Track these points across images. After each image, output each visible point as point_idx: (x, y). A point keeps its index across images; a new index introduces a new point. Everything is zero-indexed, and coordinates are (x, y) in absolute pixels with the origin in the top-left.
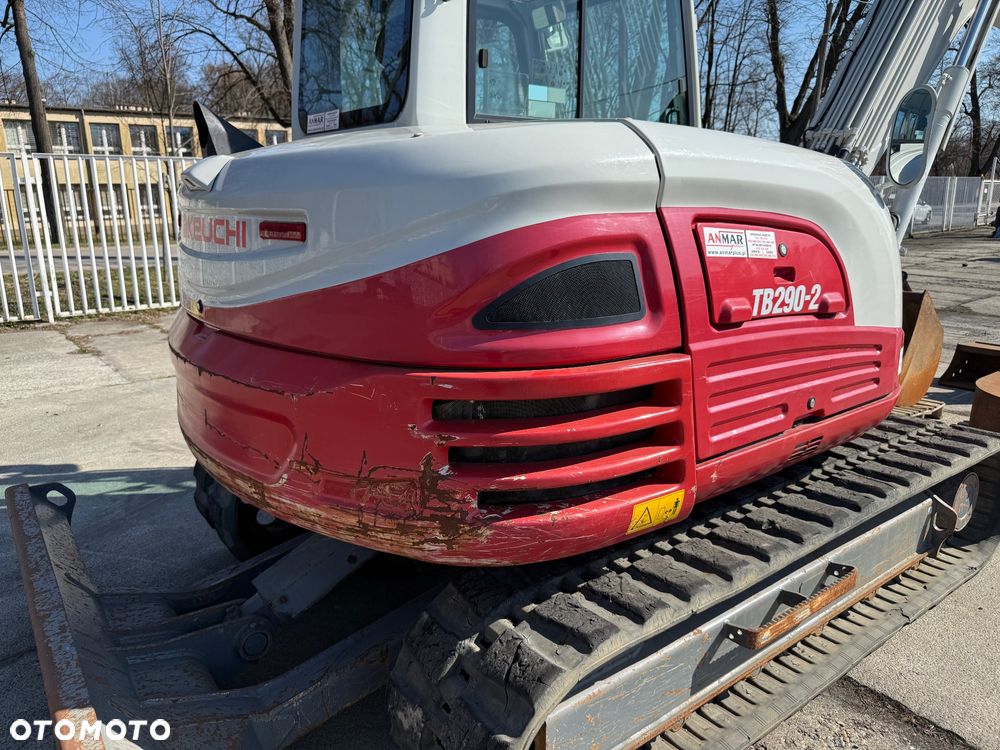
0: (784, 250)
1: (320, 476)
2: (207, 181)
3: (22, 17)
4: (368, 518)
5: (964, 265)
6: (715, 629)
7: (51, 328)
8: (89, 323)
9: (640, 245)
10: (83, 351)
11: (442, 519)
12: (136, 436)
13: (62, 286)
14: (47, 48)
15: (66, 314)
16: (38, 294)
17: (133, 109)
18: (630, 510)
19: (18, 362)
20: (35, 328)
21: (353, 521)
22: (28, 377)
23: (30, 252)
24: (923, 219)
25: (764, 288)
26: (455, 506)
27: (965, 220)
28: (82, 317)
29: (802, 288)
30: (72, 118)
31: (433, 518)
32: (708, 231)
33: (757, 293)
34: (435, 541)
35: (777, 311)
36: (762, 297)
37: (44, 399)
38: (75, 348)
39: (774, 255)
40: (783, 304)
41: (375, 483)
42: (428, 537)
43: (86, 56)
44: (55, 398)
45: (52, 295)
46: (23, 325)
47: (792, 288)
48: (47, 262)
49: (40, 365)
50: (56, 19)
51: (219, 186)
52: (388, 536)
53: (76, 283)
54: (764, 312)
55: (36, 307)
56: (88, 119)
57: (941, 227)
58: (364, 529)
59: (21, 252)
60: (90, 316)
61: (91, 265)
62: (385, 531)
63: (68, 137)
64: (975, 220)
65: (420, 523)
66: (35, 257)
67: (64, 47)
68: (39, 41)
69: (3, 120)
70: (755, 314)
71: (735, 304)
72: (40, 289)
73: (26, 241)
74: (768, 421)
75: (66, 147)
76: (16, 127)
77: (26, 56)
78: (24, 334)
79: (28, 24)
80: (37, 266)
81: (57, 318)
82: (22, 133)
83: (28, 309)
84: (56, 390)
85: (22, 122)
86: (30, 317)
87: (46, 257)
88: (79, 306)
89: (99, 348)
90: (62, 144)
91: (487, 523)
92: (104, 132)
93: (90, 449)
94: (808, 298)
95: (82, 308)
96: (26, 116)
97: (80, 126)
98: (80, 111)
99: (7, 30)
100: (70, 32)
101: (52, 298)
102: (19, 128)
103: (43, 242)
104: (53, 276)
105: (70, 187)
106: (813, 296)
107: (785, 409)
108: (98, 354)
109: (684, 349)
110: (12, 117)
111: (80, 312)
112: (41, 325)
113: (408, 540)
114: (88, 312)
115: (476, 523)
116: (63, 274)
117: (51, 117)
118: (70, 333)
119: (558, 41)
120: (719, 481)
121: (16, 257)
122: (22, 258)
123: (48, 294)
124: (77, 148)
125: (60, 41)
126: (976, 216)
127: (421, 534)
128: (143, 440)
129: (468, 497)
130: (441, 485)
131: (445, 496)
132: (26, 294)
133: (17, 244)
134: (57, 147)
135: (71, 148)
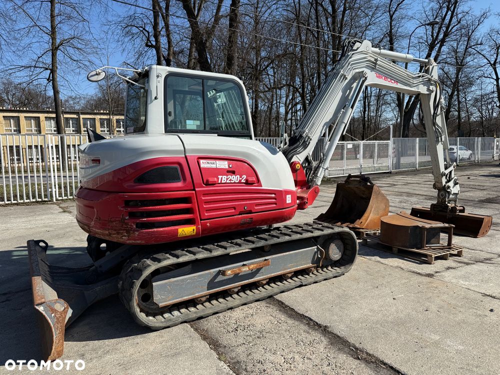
0: (231, 166)
1: (101, 221)
2: (83, 149)
3: (56, 77)
4: (110, 231)
5: (469, 178)
6: (216, 271)
7: (55, 204)
8: (69, 202)
9: (180, 164)
10: (64, 212)
11: (126, 230)
12: (76, 237)
13: (60, 188)
14: (65, 88)
15: (61, 198)
16: (50, 190)
17: (102, 111)
18: (177, 230)
19: (39, 215)
20: (48, 204)
21: (107, 232)
22: (42, 220)
23: (49, 174)
24: (468, 157)
25: (223, 175)
26: (129, 226)
27: (487, 158)
28: (67, 199)
29: (239, 176)
30: (75, 116)
31: (124, 230)
32: (201, 161)
33: (220, 177)
34: (125, 236)
35: (228, 182)
36: (222, 178)
37: (46, 227)
38: (62, 210)
39: (227, 167)
40: (231, 180)
41: (112, 222)
42: (123, 235)
43: (80, 92)
44: (50, 226)
45: (55, 191)
46: (43, 202)
47: (234, 176)
48: (55, 179)
49: (47, 216)
50: (69, 77)
51: (86, 151)
52: (115, 236)
53: (65, 187)
54: (223, 182)
55: (49, 196)
56: (82, 116)
57: (475, 161)
58: (110, 235)
59: (45, 175)
60: (70, 199)
61: (72, 180)
62: (114, 234)
63: (73, 124)
64: (493, 157)
65: (121, 231)
66: (50, 177)
67: (72, 88)
68: (62, 86)
69: (45, 117)
70: (219, 182)
71: (211, 180)
72: (51, 188)
73: (47, 170)
74: (228, 211)
75: (71, 129)
76: (50, 120)
77: (56, 92)
78: (43, 206)
79: (58, 79)
80: (51, 180)
81: (57, 200)
82: (53, 123)
83: (46, 196)
84: (51, 224)
85: (53, 118)
86: (46, 199)
87: (54, 176)
88: (66, 195)
89: (71, 211)
90: (70, 127)
91: (137, 231)
92: (88, 122)
93: (59, 241)
94: (241, 179)
95: (67, 196)
96: (54, 115)
97: (78, 120)
98: (79, 113)
99: (49, 82)
100: (74, 82)
101: (56, 191)
102: (52, 121)
103: (54, 171)
104: (57, 183)
105: (71, 146)
106: (243, 178)
107: (235, 208)
108: (70, 212)
109: (194, 190)
110: (48, 116)
111: (66, 198)
112: (50, 202)
113: (119, 236)
114: (69, 197)
115: (134, 231)
116: (61, 183)
117: (66, 116)
118: (61, 205)
119: (220, 100)
120: (210, 226)
121: (43, 177)
122: (45, 177)
123: (54, 190)
124: (76, 129)
125: (70, 86)
126: (493, 155)
127: (122, 234)
128: (78, 238)
129: (132, 224)
130: (126, 221)
131: (127, 224)
132: (45, 191)
133: (44, 171)
134: (68, 129)
135: (74, 129)
